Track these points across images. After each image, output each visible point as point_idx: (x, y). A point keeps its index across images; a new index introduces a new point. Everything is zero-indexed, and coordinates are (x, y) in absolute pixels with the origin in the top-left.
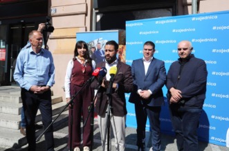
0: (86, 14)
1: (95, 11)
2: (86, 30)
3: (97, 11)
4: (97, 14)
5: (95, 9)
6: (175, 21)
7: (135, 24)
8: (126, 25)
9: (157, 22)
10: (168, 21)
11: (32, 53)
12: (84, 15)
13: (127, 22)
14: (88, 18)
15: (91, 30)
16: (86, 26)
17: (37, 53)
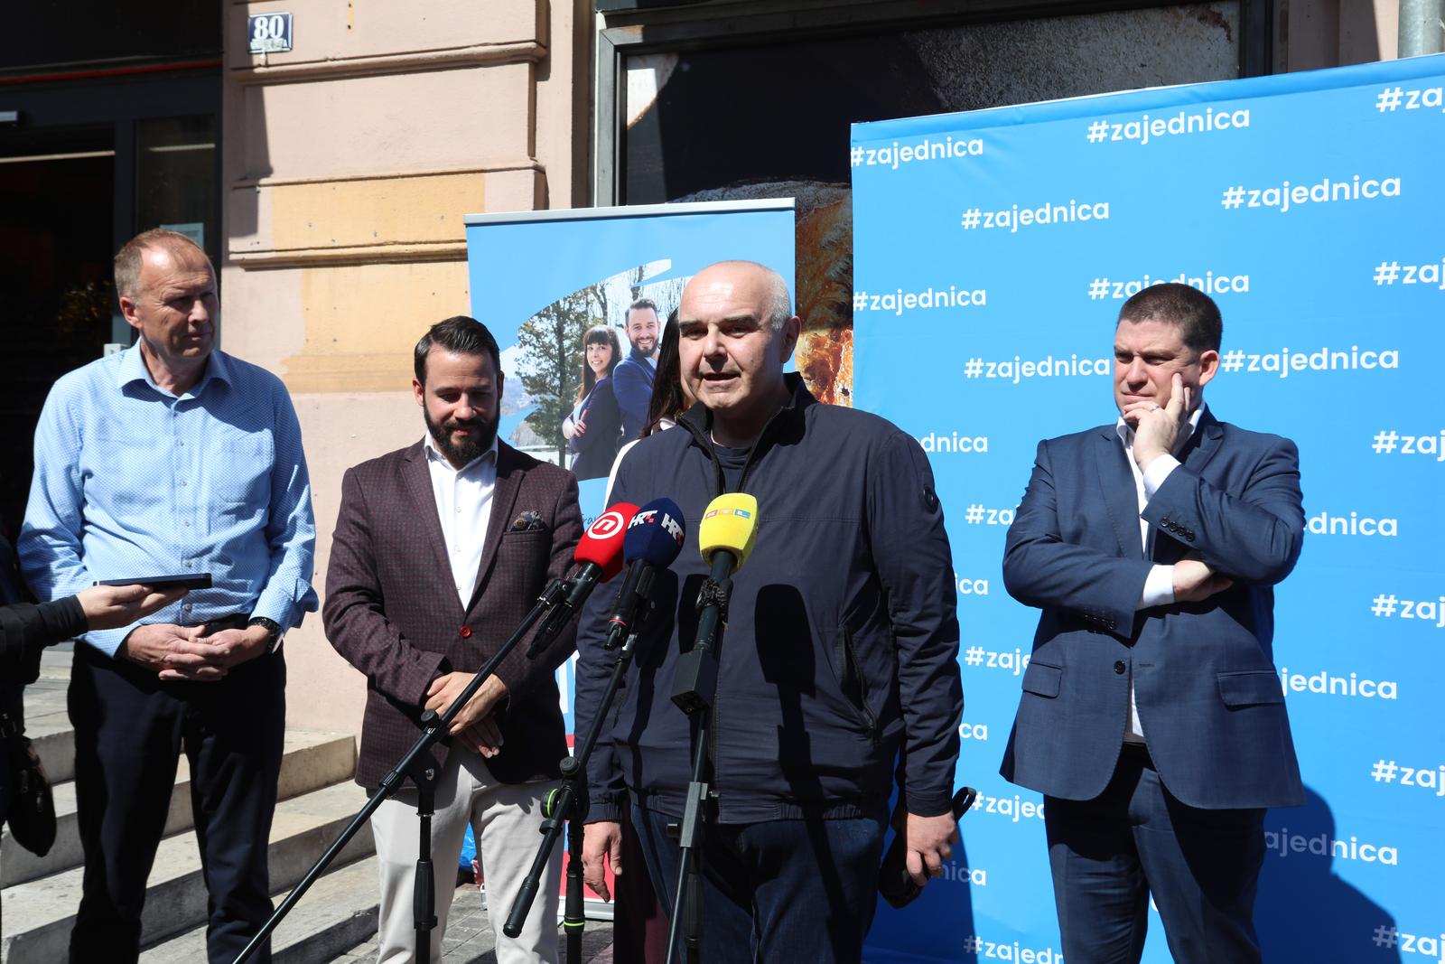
0: (539, 65)
1: (607, 38)
2: (542, 200)
3: (633, 35)
4: (627, 56)
5: (614, 20)
6: (1242, 117)
7: (927, 149)
8: (857, 156)
9: (1097, 131)
10: (1182, 123)
11: (136, 389)
12: (524, 68)
13: (857, 129)
14: (558, 90)
15: (582, 194)
16: (543, 158)
17: (178, 390)
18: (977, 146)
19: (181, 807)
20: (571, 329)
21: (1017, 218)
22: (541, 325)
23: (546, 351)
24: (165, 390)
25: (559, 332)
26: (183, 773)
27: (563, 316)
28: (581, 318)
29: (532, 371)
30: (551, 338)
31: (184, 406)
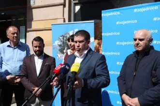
0: (64, 5)
1: (73, 2)
4: (76, 4)
7: (112, 14)
8: (102, 15)
9: (135, 10)
10: (148, 9)
11: (9, 46)
12: (62, 6)
13: (102, 11)
16: (65, 17)
17: (14, 46)
18: (119, 13)
19: (14, 100)
20: (65, 38)
21: (124, 23)
22: (61, 38)
23: (61, 41)
24: (13, 46)
25: (63, 39)
26: (14, 96)
27: (64, 37)
28: (66, 37)
29: (59, 44)
30: (62, 40)
31: (15, 48)
